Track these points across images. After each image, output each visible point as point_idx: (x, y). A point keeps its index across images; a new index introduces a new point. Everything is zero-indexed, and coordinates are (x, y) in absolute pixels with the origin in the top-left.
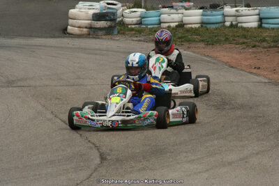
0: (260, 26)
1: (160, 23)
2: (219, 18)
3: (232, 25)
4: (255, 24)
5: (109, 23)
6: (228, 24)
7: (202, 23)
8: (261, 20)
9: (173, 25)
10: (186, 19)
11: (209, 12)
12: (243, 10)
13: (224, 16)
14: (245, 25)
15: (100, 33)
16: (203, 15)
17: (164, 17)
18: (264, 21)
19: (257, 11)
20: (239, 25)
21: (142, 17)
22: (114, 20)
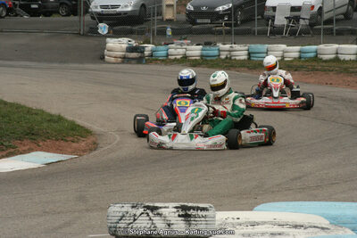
0: (249, 58)
1: (168, 55)
2: (216, 52)
3: (227, 58)
4: (246, 57)
5: (140, 55)
6: (223, 57)
7: (202, 56)
8: (249, 54)
9: (178, 57)
10: (189, 53)
11: (208, 48)
12: (236, 47)
13: (219, 50)
14: (237, 58)
15: (133, 61)
16: (202, 50)
17: (171, 51)
18: (252, 55)
19: (247, 48)
20: (233, 58)
21: (153, 51)
22: (143, 52)
